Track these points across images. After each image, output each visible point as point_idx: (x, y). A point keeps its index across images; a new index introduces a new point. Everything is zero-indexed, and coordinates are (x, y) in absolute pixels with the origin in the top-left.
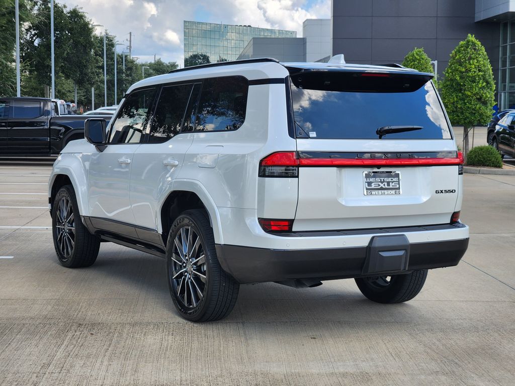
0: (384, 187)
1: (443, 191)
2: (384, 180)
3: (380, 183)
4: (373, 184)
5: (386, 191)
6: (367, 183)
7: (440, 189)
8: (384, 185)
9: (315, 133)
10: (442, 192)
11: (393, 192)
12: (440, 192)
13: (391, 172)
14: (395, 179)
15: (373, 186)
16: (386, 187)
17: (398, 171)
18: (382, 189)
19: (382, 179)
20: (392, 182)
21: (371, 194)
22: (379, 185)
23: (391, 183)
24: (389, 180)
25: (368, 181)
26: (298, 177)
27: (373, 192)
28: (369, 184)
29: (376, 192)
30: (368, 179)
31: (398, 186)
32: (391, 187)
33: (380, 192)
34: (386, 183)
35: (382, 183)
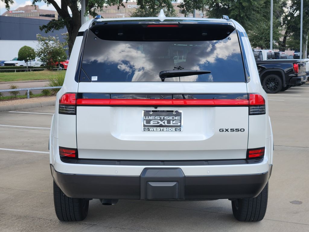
0: (163, 124)
1: (229, 130)
2: (164, 118)
3: (159, 121)
4: (152, 122)
5: (165, 129)
6: (145, 121)
7: (224, 128)
8: (164, 123)
9: (97, 77)
10: (227, 130)
11: (174, 129)
12: (225, 130)
13: (173, 111)
14: (176, 118)
15: (152, 123)
16: (166, 124)
17: (181, 110)
18: (161, 126)
19: (162, 117)
20: (173, 120)
21: (149, 130)
22: (158, 123)
23: (171, 121)
24: (171, 118)
25: (147, 118)
26: (75, 114)
27: (151, 129)
28: (148, 121)
29: (155, 128)
30: (147, 117)
31: (179, 124)
32: (171, 124)
33: (159, 128)
34: (166, 122)
35: (162, 121)
